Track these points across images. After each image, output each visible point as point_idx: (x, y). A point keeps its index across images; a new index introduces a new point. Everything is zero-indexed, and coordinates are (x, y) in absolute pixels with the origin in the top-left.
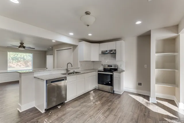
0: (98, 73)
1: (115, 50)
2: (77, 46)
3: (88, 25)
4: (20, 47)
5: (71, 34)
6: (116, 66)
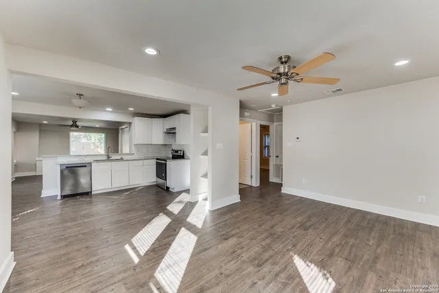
0: (157, 162)
1: (175, 128)
3: (80, 107)
4: (72, 126)
6: (181, 151)
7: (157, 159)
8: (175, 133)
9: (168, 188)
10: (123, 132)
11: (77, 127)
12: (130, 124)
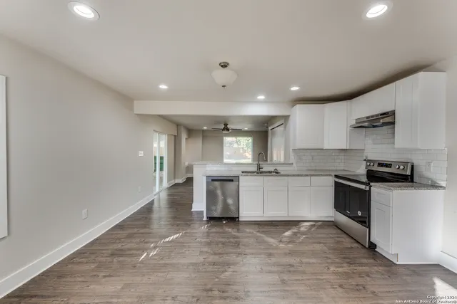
0: (335, 182)
1: (393, 113)
2: (289, 116)
3: (224, 86)
4: (223, 129)
5: (261, 97)
6: (405, 164)
7: (336, 176)
8: (393, 123)
9: (372, 247)
10: (273, 134)
11: (228, 130)
12: (286, 118)
